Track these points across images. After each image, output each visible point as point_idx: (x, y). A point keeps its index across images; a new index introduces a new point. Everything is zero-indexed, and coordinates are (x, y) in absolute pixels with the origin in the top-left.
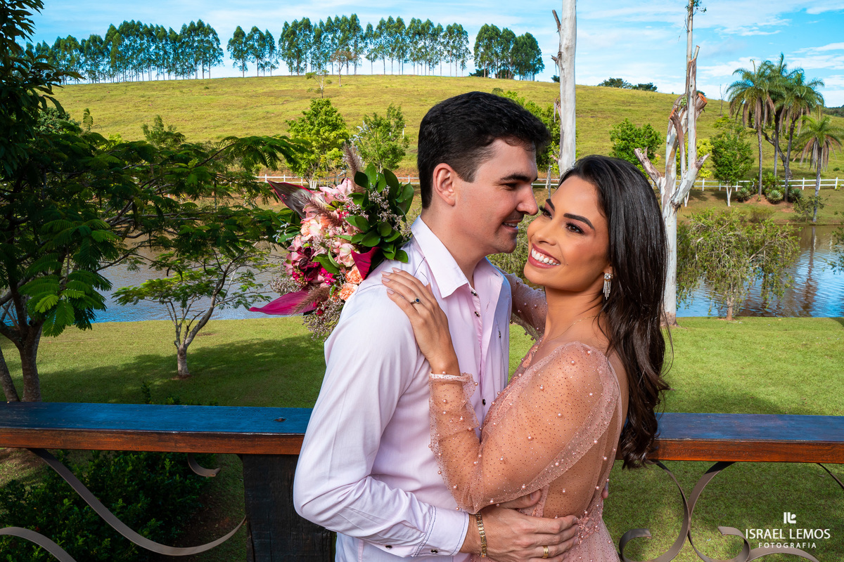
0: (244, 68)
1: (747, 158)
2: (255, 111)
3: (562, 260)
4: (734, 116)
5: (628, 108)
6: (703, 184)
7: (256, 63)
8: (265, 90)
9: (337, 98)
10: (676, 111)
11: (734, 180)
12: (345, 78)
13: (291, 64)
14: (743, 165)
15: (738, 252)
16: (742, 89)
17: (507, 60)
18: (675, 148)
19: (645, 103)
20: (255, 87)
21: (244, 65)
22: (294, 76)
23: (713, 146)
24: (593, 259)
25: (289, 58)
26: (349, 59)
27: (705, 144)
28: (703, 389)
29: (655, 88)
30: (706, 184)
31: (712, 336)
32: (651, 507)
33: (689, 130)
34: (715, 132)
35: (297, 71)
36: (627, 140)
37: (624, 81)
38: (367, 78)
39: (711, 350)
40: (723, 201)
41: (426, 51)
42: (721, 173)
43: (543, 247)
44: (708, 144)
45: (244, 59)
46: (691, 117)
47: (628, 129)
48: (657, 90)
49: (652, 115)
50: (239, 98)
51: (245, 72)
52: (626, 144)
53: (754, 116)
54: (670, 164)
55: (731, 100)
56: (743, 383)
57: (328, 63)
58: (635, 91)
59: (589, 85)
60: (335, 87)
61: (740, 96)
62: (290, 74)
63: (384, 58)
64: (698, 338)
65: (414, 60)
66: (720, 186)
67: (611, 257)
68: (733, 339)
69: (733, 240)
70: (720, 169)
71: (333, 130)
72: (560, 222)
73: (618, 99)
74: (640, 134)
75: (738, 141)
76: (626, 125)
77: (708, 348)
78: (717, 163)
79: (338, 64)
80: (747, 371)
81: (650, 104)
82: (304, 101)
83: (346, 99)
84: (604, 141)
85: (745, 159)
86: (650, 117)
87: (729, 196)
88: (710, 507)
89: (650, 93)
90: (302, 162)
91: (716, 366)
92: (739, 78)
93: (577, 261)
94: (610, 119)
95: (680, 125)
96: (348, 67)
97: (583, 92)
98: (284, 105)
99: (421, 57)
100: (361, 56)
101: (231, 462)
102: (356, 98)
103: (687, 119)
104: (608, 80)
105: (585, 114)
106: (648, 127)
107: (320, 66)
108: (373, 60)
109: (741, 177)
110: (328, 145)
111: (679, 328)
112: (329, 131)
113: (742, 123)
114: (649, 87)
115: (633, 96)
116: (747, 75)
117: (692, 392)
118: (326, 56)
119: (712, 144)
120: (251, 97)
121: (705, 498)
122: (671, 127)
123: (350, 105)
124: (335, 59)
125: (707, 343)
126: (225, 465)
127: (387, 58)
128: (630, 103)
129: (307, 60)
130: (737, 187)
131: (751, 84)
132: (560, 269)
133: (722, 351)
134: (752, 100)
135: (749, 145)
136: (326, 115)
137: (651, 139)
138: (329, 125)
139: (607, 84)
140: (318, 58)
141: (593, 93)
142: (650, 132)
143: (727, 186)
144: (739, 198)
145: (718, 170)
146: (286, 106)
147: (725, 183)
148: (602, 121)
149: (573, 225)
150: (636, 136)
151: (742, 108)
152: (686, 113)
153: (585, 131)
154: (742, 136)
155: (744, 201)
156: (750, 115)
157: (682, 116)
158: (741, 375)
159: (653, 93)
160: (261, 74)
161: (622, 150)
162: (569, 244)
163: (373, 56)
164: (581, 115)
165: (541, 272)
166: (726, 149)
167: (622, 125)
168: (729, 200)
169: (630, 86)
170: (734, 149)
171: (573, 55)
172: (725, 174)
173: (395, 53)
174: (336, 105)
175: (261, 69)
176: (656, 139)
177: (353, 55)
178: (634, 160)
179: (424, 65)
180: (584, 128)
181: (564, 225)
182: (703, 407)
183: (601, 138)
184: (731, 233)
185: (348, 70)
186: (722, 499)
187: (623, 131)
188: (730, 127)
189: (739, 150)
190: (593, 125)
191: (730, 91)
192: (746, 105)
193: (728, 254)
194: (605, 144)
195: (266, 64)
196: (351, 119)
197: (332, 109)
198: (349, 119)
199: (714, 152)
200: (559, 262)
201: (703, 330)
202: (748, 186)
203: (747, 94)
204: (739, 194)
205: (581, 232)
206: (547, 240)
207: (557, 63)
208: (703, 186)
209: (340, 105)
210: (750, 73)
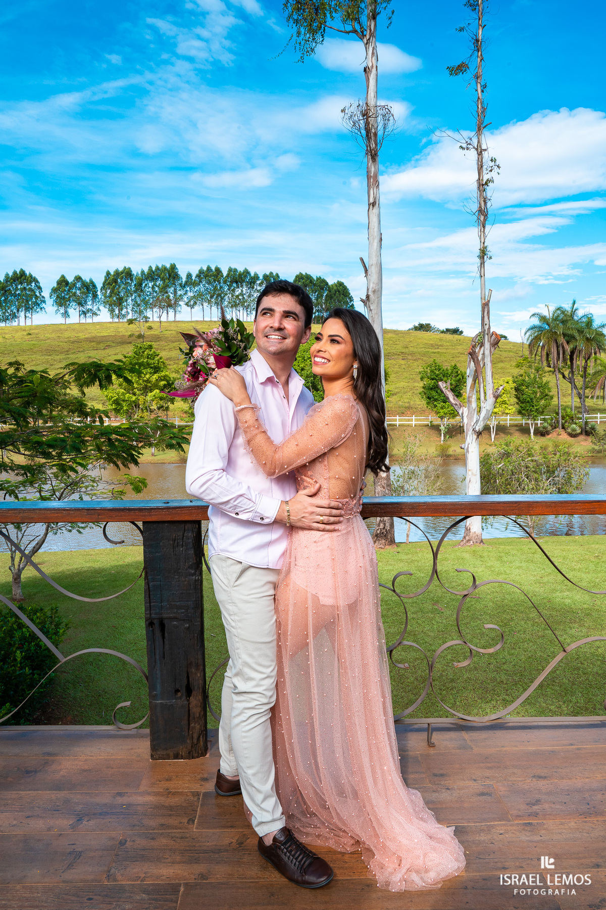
0: (66, 314)
1: (547, 395)
2: (77, 356)
3: (330, 358)
4: (533, 356)
5: (436, 350)
6: (508, 420)
7: (78, 310)
8: (86, 336)
9: (158, 343)
10: (474, 347)
11: (536, 416)
12: (165, 324)
13: (112, 311)
14: (543, 401)
15: (536, 475)
16: (538, 331)
17: (322, 306)
18: (474, 380)
19: (452, 346)
20: (77, 333)
21: (66, 312)
22: (116, 322)
23: (515, 384)
24: (346, 356)
25: (110, 305)
26: (170, 306)
27: (507, 383)
28: (506, 596)
29: (462, 332)
30: (511, 420)
31: (515, 552)
32: (458, 693)
33: (486, 364)
34: (516, 372)
35: (118, 317)
36: (436, 379)
37: (432, 325)
38: (186, 324)
39: (514, 564)
40: (527, 435)
41: (244, 298)
42: (524, 410)
43: (321, 354)
44: (511, 382)
45: (66, 307)
46: (487, 352)
47: (436, 369)
48: (464, 334)
49: (459, 357)
50: (61, 344)
51: (67, 319)
52: (435, 383)
53: (551, 356)
54: (471, 395)
55: (529, 341)
56: (542, 590)
57: (148, 310)
58: (442, 335)
59: (399, 329)
60: (155, 333)
61: (537, 339)
62: (111, 320)
63: (203, 305)
64: (503, 554)
65: (232, 307)
66: (524, 422)
67: (355, 355)
68: (534, 553)
69: (531, 465)
70: (523, 405)
71: (155, 373)
72: (327, 341)
73: (426, 342)
74: (447, 374)
75: (538, 379)
76: (434, 365)
77: (511, 562)
78: (520, 401)
79: (158, 310)
80: (545, 579)
81: (457, 347)
82: (125, 346)
83: (166, 344)
84: (415, 382)
85: (545, 396)
86: (458, 359)
87: (532, 431)
88: (510, 691)
89: (456, 336)
90: (124, 404)
91: (518, 577)
92: (536, 321)
93: (339, 357)
94: (420, 361)
95: (478, 359)
96: (168, 313)
97: (394, 336)
98: (106, 350)
99: (239, 304)
100: (181, 303)
101: (70, 670)
102: (176, 343)
103: (484, 354)
104: (417, 325)
105: (396, 356)
106: (455, 367)
107: (141, 312)
108: (192, 307)
109: (542, 413)
110: (150, 387)
111: (485, 546)
112: (151, 373)
113: (540, 363)
114: (456, 331)
115: (441, 340)
116: (543, 319)
117: (496, 599)
118: (146, 303)
119: (514, 382)
120: (73, 342)
121: (506, 684)
122: (470, 361)
123: (170, 349)
124: (155, 306)
125: (510, 558)
126: (65, 672)
127: (205, 304)
128: (438, 346)
129: (128, 307)
130: (539, 422)
131: (547, 327)
132: (331, 363)
133: (524, 564)
134: (548, 342)
135: (547, 383)
136: (148, 358)
137: (458, 378)
138: (151, 368)
139: (416, 328)
140: (139, 305)
141: (403, 337)
142: (457, 372)
143: (530, 422)
144: (541, 433)
145: (521, 407)
146: (107, 351)
147: (528, 419)
148: (413, 363)
149: (333, 340)
150: (444, 376)
151: (540, 350)
152: (482, 348)
153: (397, 373)
154: (541, 375)
155: (546, 435)
156: (548, 355)
157: (479, 351)
158: (540, 583)
159: (460, 336)
160: (83, 321)
161: (431, 389)
162: (333, 350)
163: (192, 303)
164: (393, 357)
165: (321, 367)
166: (527, 387)
167: (430, 366)
168: (532, 434)
169: (438, 330)
170: (534, 387)
171: (380, 298)
172: (528, 410)
173: (213, 300)
174: (157, 349)
175: (82, 316)
176: (463, 378)
177: (173, 302)
178: (443, 398)
179: (241, 311)
180: (395, 369)
181: (329, 342)
182: (505, 611)
183: (412, 379)
184: (530, 459)
185: (168, 316)
186: (521, 684)
187: (432, 371)
188: (530, 367)
189: (539, 387)
190: (404, 366)
191: (528, 334)
192: (543, 347)
193: (527, 478)
194: (416, 384)
195: (88, 311)
196: (171, 363)
197: (154, 352)
198: (170, 363)
199: (517, 389)
200: (329, 361)
201: (507, 547)
202: (549, 421)
203: (544, 336)
204: (541, 429)
205: (338, 342)
206: (322, 350)
207: (365, 305)
208: (508, 422)
209: (161, 350)
210: (545, 317)
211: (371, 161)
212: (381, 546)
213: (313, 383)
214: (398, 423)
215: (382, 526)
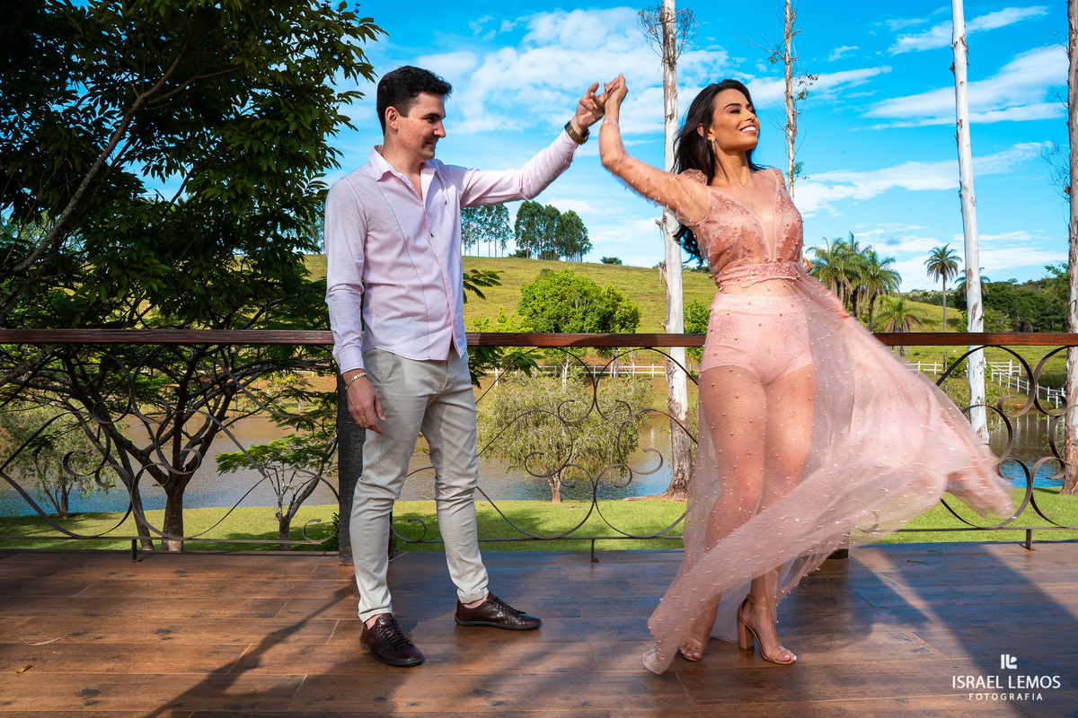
17: (552, 240)
47: (697, 311)
58: (695, 273)
92: (812, 256)
97: (639, 274)
105: (644, 297)
115: (694, 279)
116: (820, 253)
131: (825, 263)
134: (827, 280)
167: (690, 307)
187: (692, 314)
190: (653, 309)
203: (821, 273)
210: (824, 251)
211: (668, 70)
212: (681, 498)
213: (556, 325)
214: (653, 373)
215: (680, 476)
